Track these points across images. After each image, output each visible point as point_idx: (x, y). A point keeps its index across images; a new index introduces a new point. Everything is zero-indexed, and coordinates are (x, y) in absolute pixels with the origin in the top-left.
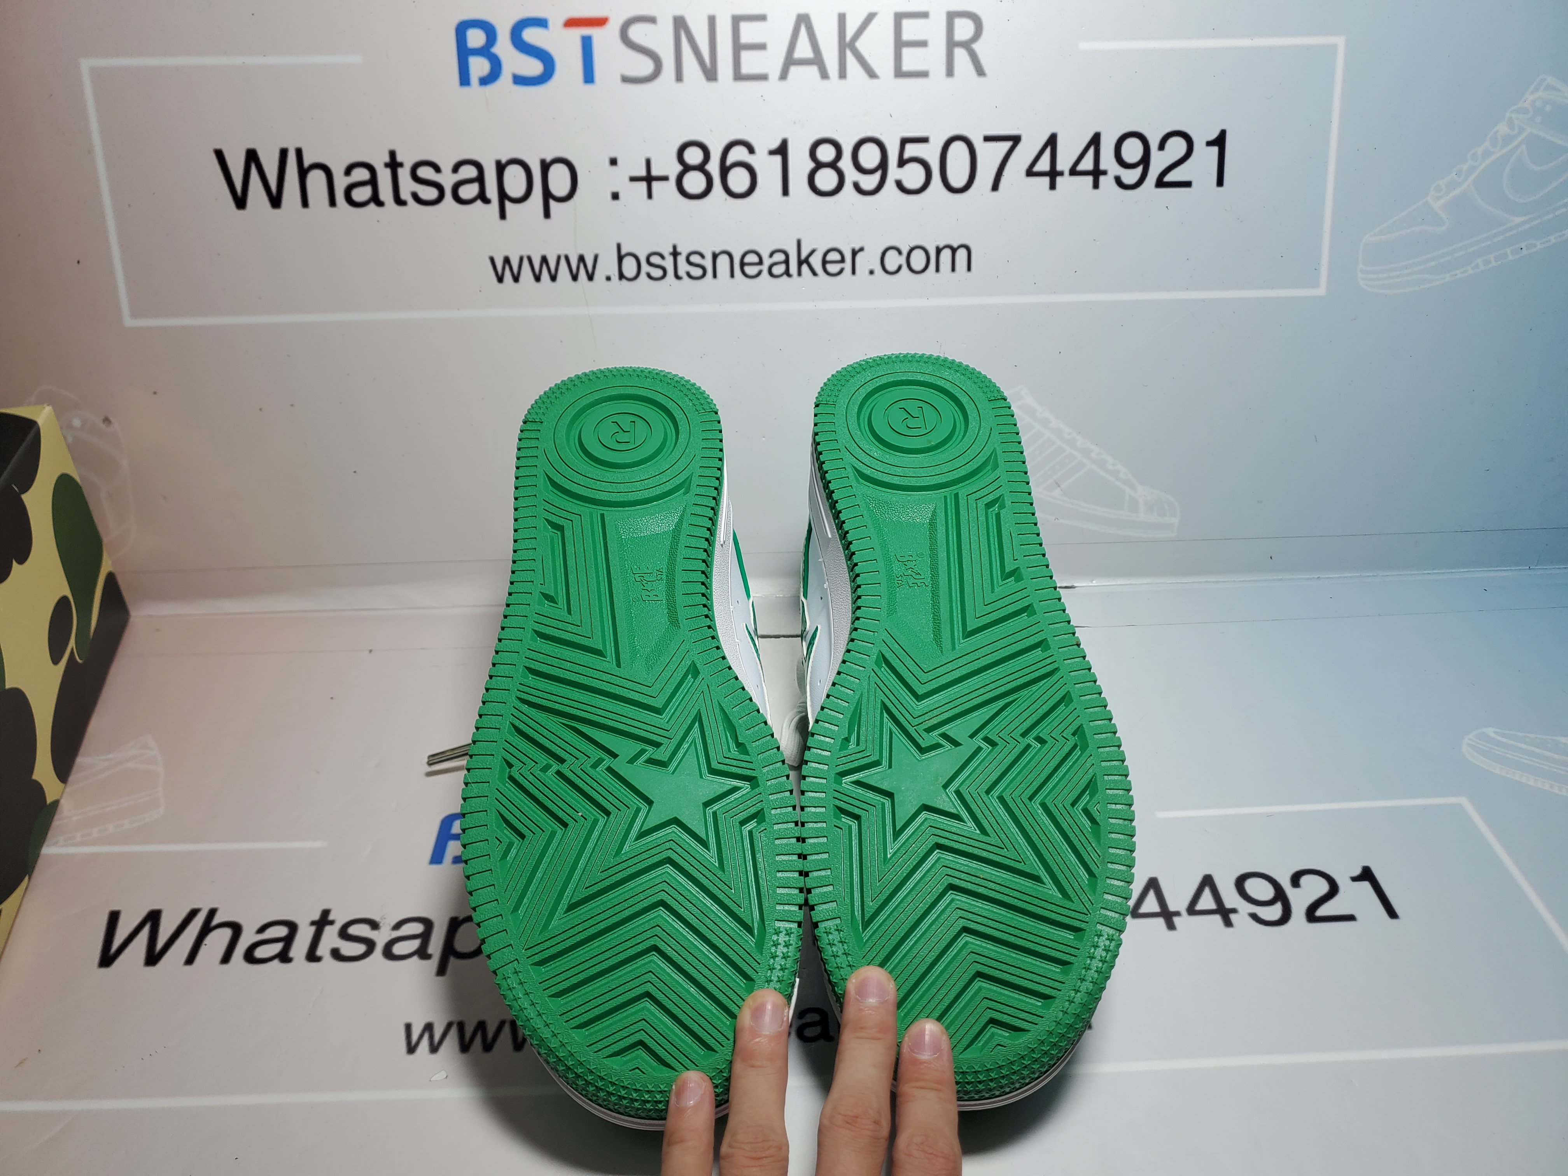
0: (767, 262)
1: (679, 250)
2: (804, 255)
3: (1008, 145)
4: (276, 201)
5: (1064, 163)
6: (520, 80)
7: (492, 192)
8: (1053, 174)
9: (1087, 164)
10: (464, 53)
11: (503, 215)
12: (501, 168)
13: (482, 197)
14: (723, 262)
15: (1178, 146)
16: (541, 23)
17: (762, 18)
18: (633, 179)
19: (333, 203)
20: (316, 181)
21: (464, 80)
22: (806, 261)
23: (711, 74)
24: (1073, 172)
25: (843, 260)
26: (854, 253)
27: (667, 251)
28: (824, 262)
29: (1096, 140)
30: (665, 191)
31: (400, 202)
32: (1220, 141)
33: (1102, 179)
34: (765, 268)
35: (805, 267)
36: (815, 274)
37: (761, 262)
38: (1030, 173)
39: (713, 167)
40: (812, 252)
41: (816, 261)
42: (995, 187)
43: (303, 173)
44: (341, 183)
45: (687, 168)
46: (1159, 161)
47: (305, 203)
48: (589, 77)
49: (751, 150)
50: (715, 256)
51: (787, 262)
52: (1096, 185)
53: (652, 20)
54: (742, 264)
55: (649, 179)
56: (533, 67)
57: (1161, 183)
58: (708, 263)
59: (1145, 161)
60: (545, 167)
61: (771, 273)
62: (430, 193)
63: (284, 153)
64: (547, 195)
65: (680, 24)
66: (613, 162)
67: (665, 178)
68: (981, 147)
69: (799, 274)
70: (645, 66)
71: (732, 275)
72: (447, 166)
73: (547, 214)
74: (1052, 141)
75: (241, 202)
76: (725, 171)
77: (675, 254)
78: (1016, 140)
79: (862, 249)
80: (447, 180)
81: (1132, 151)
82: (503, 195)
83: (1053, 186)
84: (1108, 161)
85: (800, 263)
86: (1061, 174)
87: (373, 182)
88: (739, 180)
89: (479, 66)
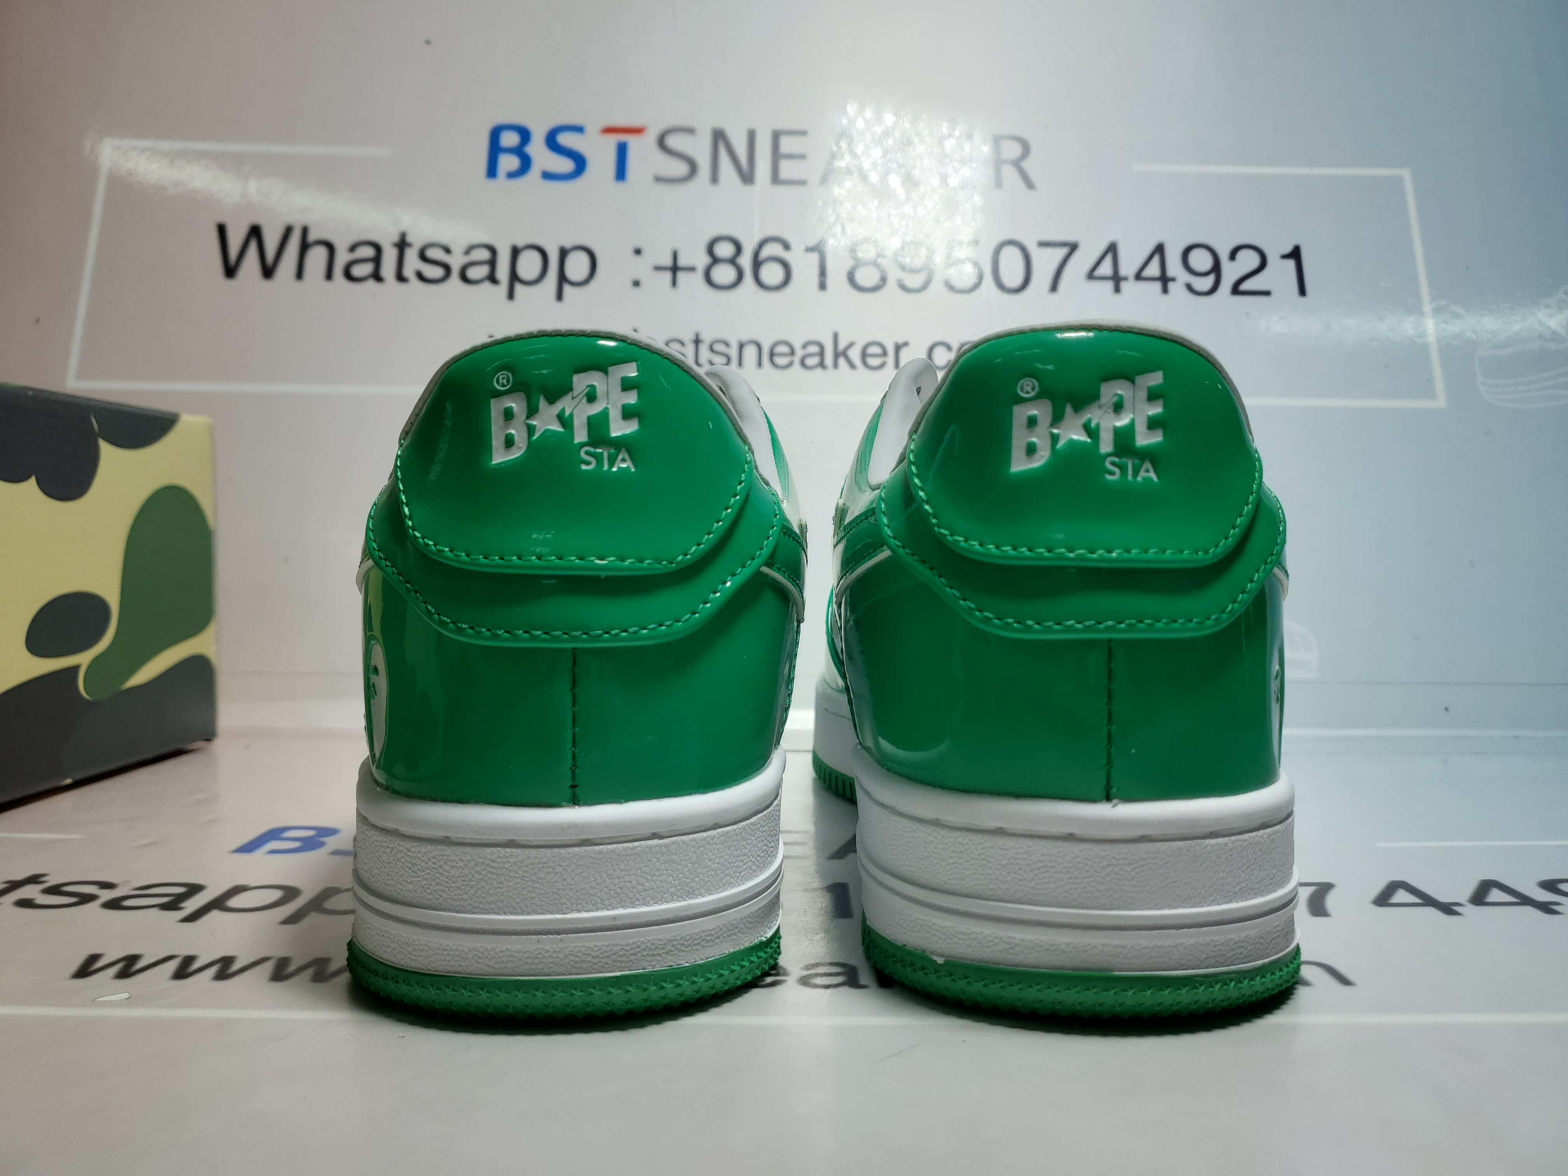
0: (799, 353)
1: (701, 337)
2: (842, 346)
3: (1062, 252)
4: (268, 272)
5: (1128, 268)
6: (547, 176)
7: (503, 272)
8: (1117, 279)
9: (1153, 269)
10: (495, 149)
11: (511, 295)
12: (516, 252)
13: (492, 278)
14: (750, 353)
15: (1249, 260)
16: (579, 129)
17: (803, 133)
18: (658, 268)
19: (329, 275)
20: (317, 257)
21: (492, 171)
22: (844, 354)
23: (747, 177)
24: (1138, 277)
25: (885, 354)
26: (898, 348)
27: (688, 337)
28: (864, 355)
29: (1160, 249)
30: (691, 282)
31: (401, 278)
32: (1295, 254)
33: (1171, 286)
34: (797, 359)
35: (842, 361)
36: (852, 366)
37: (792, 353)
38: (1091, 275)
39: (746, 261)
40: (851, 345)
41: (855, 354)
42: (1054, 287)
43: (305, 247)
44: (341, 258)
45: (715, 260)
46: (1231, 272)
47: (299, 274)
48: (621, 173)
49: (787, 246)
50: (741, 346)
51: (822, 354)
52: (1165, 290)
53: (690, 131)
54: (772, 355)
55: (675, 269)
56: (566, 165)
57: (1236, 290)
58: (733, 352)
59: (1216, 269)
60: (564, 253)
61: (803, 363)
62: (435, 272)
63: (288, 231)
64: (562, 278)
65: (719, 136)
66: (638, 252)
67: (692, 269)
68: (1034, 252)
69: (836, 365)
70: (682, 169)
71: (760, 364)
72: (458, 249)
73: (560, 296)
74: (1112, 249)
75: (230, 271)
76: (757, 264)
77: (697, 341)
78: (1073, 247)
79: (906, 344)
80: (456, 262)
81: (1201, 261)
82: (514, 277)
83: (1117, 290)
84: (1174, 267)
85: (837, 355)
86: (1126, 279)
87: (377, 260)
88: (772, 273)
89: (508, 162)
